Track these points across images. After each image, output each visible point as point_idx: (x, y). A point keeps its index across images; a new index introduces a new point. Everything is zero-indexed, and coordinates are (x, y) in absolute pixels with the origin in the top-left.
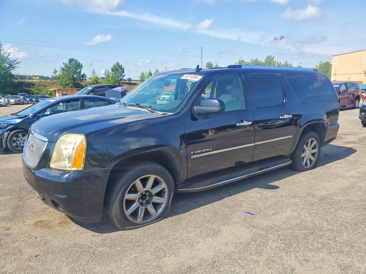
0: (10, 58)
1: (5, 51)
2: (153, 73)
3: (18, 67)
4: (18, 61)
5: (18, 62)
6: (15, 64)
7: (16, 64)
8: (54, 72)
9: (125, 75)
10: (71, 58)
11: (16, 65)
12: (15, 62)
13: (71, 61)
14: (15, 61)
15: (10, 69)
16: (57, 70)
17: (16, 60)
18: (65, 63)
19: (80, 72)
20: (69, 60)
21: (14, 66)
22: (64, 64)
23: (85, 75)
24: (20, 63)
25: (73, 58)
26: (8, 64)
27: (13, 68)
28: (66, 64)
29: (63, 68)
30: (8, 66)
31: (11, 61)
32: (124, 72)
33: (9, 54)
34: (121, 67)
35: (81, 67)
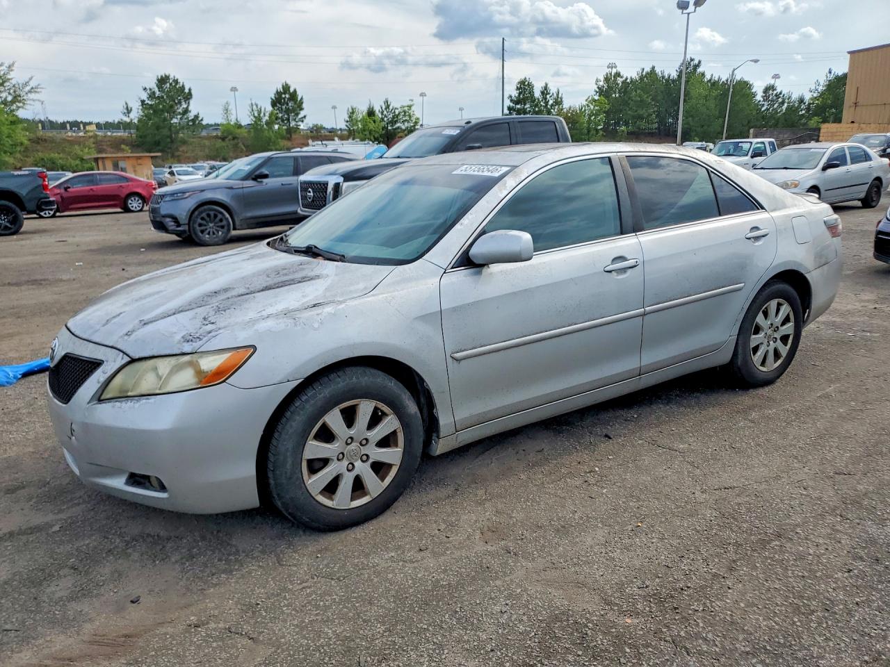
0: (11, 79)
2: (377, 109)
3: (34, 100)
4: (32, 84)
5: (32, 88)
6: (27, 94)
7: (30, 92)
8: (126, 111)
9: (305, 117)
10: (161, 73)
11: (29, 95)
12: (28, 88)
13: (162, 81)
14: (26, 84)
15: (14, 107)
16: (130, 105)
17: (28, 82)
18: (148, 88)
19: (186, 111)
20: (158, 80)
21: (25, 98)
22: (145, 89)
23: (200, 119)
24: (39, 90)
25: (168, 74)
26: (9, 94)
27: (24, 104)
28: (150, 89)
29: (143, 102)
30: (10, 98)
31: (16, 86)
32: (302, 109)
33: (9, 67)
34: (293, 96)
35: (188, 97)
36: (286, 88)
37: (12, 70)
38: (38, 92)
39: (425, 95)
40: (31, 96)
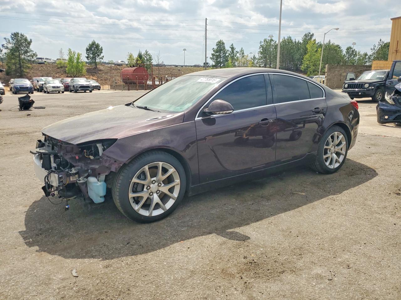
36: (93, 44)
39: (186, 50)
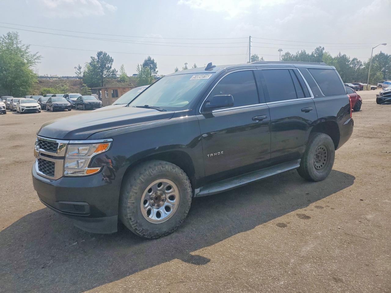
0: (29, 52)
1: (23, 43)
3: (38, 62)
4: (38, 55)
5: (37, 57)
6: (34, 60)
7: (36, 59)
9: (157, 71)
12: (35, 57)
13: (100, 54)
14: (34, 55)
15: (28, 65)
16: (81, 66)
17: (36, 54)
19: (110, 67)
20: (98, 53)
22: (91, 58)
24: (40, 58)
25: (102, 51)
26: (26, 59)
27: (32, 64)
28: (94, 58)
29: (89, 63)
31: (30, 56)
32: (156, 68)
33: (27, 47)
34: (153, 62)
35: (111, 61)
36: (149, 59)
37: (28, 48)
38: (40, 59)
40: (36, 61)
